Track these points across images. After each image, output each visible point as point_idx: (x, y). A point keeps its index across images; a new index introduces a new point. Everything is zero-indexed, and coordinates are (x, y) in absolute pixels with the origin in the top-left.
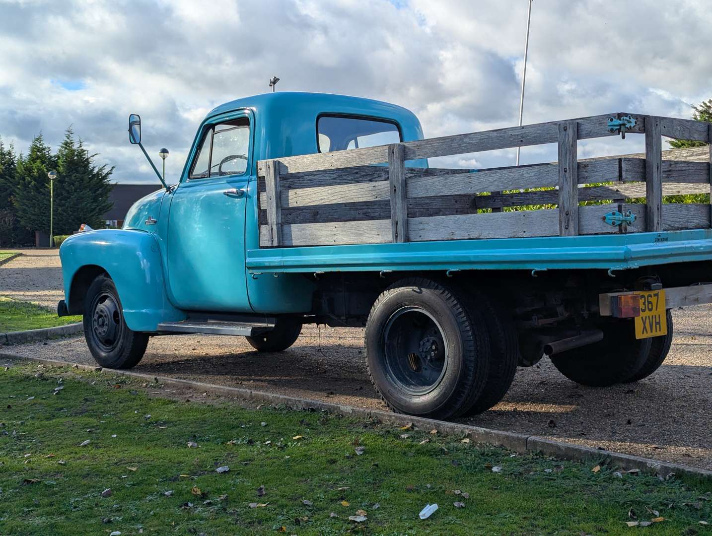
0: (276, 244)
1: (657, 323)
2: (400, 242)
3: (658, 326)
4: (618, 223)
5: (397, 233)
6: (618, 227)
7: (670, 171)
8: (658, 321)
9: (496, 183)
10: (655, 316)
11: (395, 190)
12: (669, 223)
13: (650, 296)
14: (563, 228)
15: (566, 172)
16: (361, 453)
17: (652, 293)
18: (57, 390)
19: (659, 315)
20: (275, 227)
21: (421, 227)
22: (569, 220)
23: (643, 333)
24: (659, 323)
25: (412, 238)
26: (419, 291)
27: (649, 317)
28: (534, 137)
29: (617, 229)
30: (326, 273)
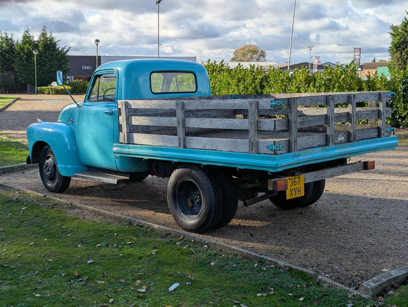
0: (126, 142)
1: (298, 191)
2: (182, 148)
3: (299, 192)
4: (273, 150)
5: (180, 144)
6: (273, 152)
7: (303, 122)
8: (299, 189)
9: (223, 125)
10: (298, 188)
11: (179, 123)
12: (302, 146)
13: (296, 178)
14: (250, 150)
15: (252, 124)
16: (155, 253)
17: (296, 177)
18: (23, 209)
19: (300, 187)
20: (126, 134)
21: (191, 141)
22: (253, 147)
23: (291, 196)
24: (300, 191)
25: (187, 146)
26: (190, 171)
27: (294, 188)
28: (239, 105)
29: (273, 153)
30: (149, 159)
